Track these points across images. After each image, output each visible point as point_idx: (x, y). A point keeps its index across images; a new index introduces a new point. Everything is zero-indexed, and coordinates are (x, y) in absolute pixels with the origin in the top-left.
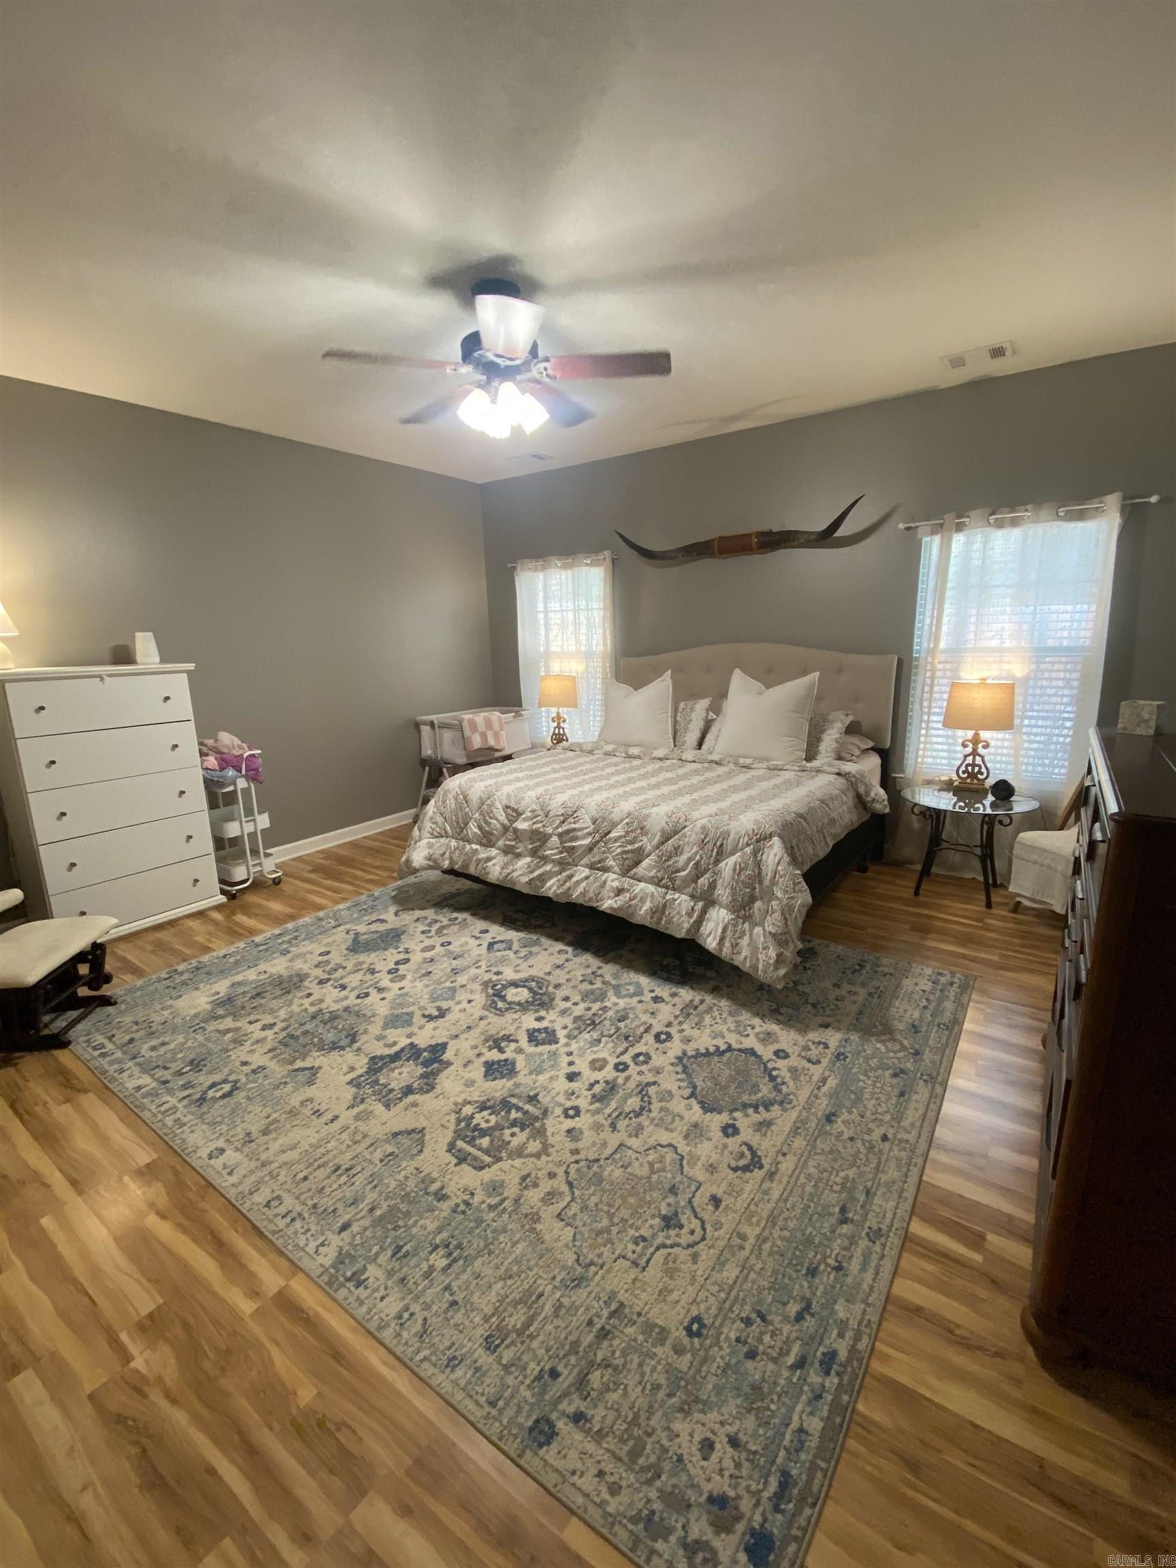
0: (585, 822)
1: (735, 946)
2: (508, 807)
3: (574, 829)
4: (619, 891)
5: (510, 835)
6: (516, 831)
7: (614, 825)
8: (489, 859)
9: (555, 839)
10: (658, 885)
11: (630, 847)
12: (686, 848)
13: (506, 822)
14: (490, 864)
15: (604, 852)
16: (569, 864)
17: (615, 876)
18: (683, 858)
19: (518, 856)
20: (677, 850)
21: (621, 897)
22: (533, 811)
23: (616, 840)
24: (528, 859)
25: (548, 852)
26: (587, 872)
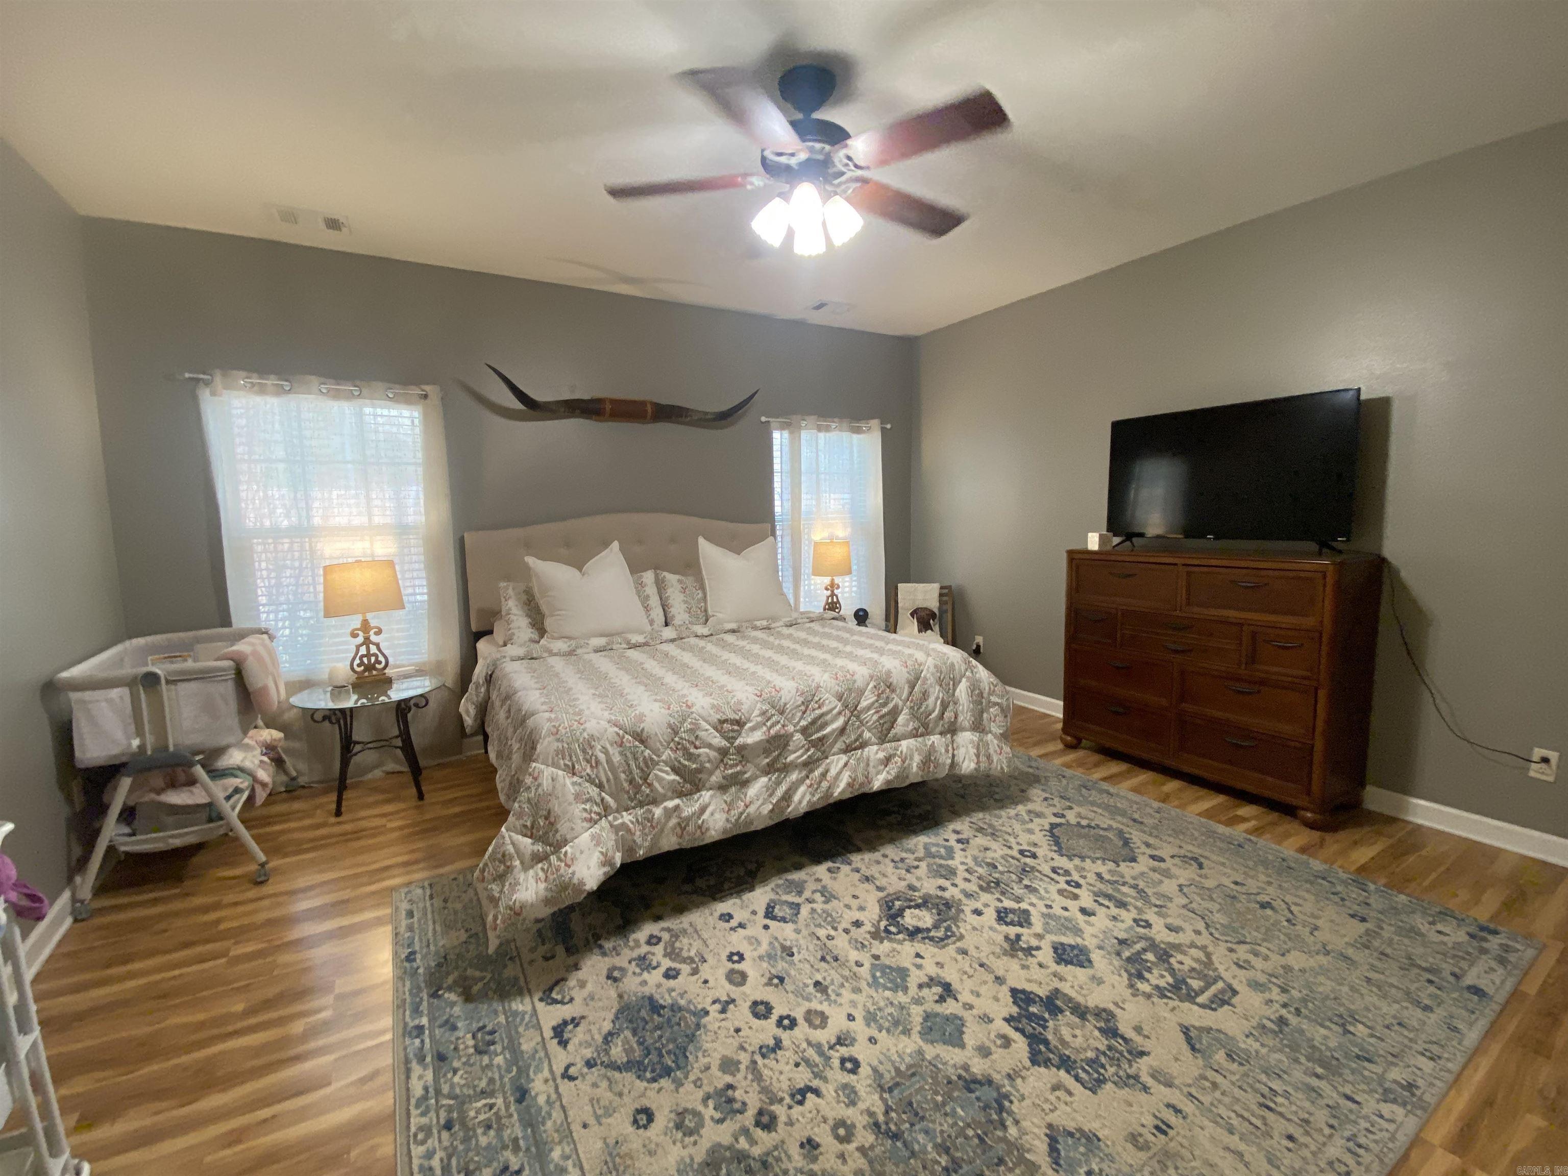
0: (831, 703)
1: (989, 757)
2: (722, 722)
3: (822, 715)
4: (887, 760)
5: (732, 759)
6: (741, 749)
7: (861, 692)
8: (703, 810)
9: (798, 736)
10: (916, 736)
11: (885, 710)
12: (931, 690)
13: (724, 743)
14: (705, 816)
15: (858, 728)
16: (818, 760)
17: (875, 748)
18: (931, 700)
19: (745, 784)
20: (925, 695)
21: (890, 766)
22: (763, 713)
23: (868, 708)
24: (764, 780)
25: (791, 758)
26: (844, 758)
